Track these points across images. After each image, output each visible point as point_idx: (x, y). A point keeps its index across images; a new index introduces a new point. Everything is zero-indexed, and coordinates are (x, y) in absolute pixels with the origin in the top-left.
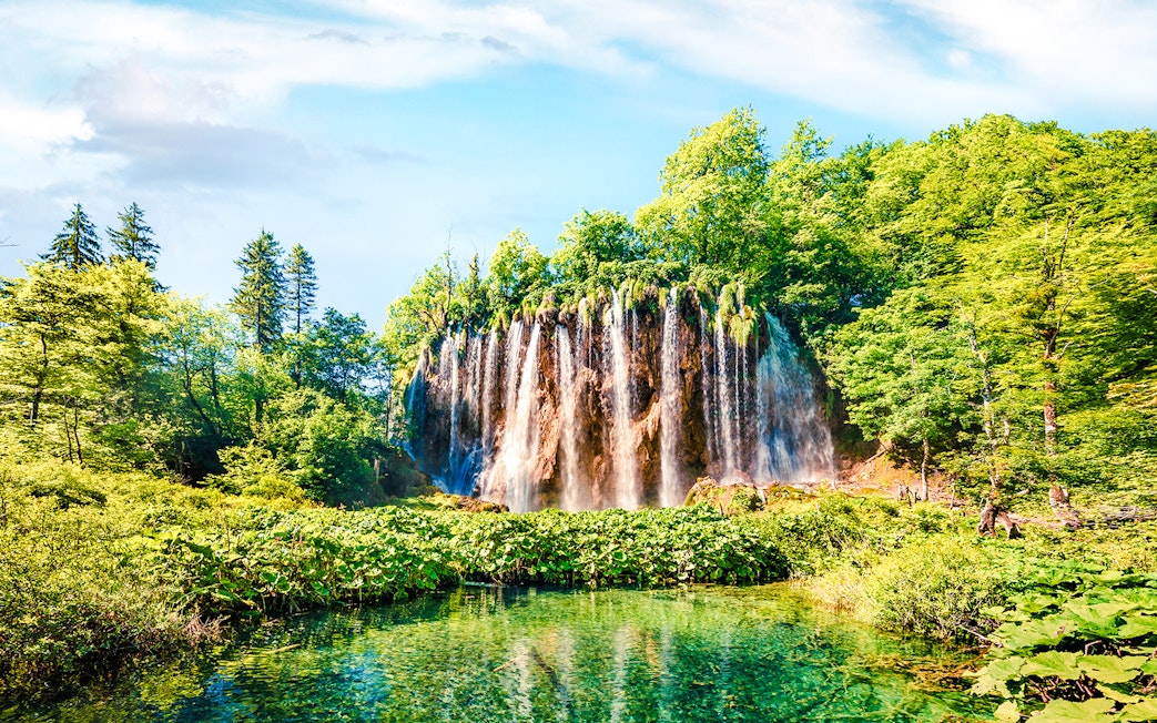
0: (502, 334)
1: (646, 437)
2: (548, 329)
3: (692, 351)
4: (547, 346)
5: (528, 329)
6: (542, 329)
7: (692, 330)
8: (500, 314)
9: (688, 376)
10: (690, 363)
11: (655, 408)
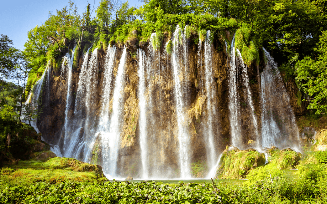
0: (102, 53)
1: (194, 118)
2: (132, 50)
3: (221, 67)
4: (132, 62)
5: (119, 51)
6: (128, 50)
7: (220, 55)
8: (101, 40)
9: (219, 81)
10: (220, 75)
11: (200, 101)
